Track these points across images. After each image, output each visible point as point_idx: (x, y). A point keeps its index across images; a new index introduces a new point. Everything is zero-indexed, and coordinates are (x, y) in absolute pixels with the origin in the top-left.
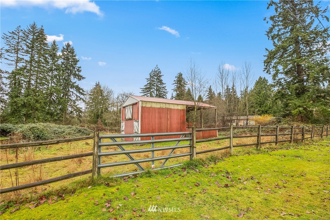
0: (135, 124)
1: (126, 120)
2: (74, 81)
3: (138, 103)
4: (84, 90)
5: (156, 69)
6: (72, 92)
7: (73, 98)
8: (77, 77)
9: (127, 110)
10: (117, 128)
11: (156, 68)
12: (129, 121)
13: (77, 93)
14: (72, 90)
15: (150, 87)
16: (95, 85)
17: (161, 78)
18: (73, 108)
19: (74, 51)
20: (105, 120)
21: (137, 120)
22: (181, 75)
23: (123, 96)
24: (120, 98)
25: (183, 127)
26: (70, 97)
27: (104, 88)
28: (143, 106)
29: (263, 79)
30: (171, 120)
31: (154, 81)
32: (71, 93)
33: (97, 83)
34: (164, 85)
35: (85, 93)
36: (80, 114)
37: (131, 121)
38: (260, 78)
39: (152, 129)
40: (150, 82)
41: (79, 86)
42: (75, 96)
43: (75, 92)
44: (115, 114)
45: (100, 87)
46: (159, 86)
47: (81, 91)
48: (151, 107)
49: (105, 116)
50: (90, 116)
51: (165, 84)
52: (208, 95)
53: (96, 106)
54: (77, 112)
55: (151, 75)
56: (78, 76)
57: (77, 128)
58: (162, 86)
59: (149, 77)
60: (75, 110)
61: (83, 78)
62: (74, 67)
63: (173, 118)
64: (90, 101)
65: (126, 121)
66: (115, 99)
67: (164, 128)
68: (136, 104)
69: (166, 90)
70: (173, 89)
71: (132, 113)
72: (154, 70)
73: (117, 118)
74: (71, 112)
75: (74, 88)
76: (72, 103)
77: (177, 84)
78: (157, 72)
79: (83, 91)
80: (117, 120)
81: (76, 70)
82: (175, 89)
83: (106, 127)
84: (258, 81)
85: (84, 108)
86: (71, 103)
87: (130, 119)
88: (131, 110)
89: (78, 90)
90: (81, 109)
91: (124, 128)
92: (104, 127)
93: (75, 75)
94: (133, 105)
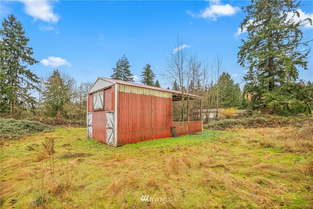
0: (109, 116)
1: (94, 111)
2: (23, 65)
3: (112, 87)
4: (38, 77)
5: (123, 59)
6: (22, 78)
7: (24, 85)
8: (28, 61)
9: (95, 98)
10: (80, 121)
11: (124, 57)
12: (99, 113)
13: (29, 79)
14: (21, 76)
15: (117, 77)
16: (53, 72)
17: (129, 69)
18: (23, 97)
19: (21, 27)
20: (66, 112)
21: (112, 112)
22: (149, 66)
23: (87, 86)
24: (84, 87)
25: (169, 121)
26: (19, 84)
27: (64, 76)
28: (121, 91)
29: (226, 74)
30: (156, 111)
31: (121, 72)
32: (20, 79)
33: (56, 70)
34: (132, 77)
35: (39, 80)
36: (34, 105)
37: (102, 112)
38: (224, 74)
39: (133, 124)
40: (117, 72)
41: (31, 72)
42: (26, 84)
43: (26, 79)
44: (78, 106)
45: (59, 75)
46: (127, 78)
47: (34, 78)
48: (131, 93)
49: (66, 107)
50: (47, 107)
51: (133, 75)
52: (173, 88)
53: (55, 96)
54: (30, 102)
55: (117, 65)
56: (28, 59)
57: (23, 123)
58: (130, 77)
59: (115, 67)
60: (26, 100)
61: (36, 62)
62: (23, 47)
63: (158, 109)
64: (48, 91)
65: (94, 113)
66: (78, 88)
67: (147, 121)
68: (110, 88)
69: (134, 81)
70: (141, 81)
71: (104, 101)
72: (121, 60)
73: (81, 110)
74: (22, 102)
75: (24, 74)
76: (22, 92)
77: (145, 76)
78: (125, 63)
79: (36, 77)
80: (80, 112)
81: (25, 51)
82: (143, 81)
83: (68, 121)
84: (222, 76)
85: (38, 98)
86: (20, 91)
87: (100, 110)
88: (102, 97)
89: (29, 76)
90: (34, 99)
91: (91, 121)
92: (64, 120)
93: (25, 58)
94: (105, 89)
